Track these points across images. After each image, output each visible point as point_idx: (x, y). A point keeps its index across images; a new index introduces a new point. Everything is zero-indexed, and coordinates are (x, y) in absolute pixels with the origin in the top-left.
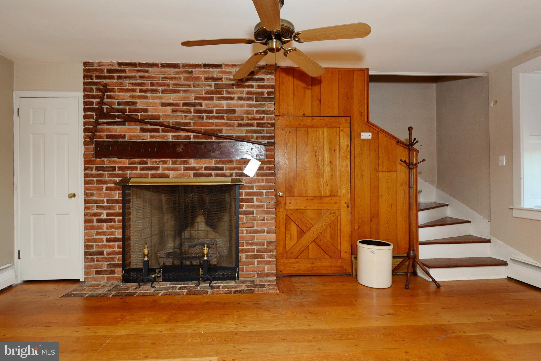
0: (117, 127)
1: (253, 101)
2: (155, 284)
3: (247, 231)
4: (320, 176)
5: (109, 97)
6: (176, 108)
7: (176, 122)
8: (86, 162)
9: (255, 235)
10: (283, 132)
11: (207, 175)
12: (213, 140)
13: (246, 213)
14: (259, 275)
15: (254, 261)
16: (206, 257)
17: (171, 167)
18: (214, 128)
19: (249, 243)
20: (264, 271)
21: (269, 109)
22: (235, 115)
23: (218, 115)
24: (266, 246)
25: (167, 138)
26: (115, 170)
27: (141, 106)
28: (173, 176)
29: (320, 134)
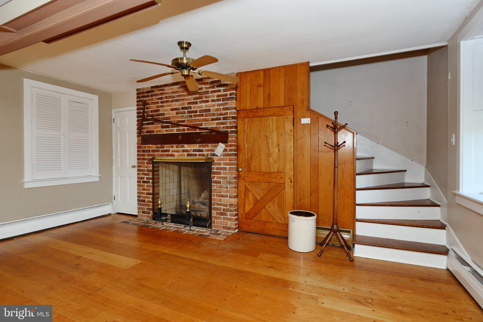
0: (151, 126)
1: (220, 101)
2: (164, 223)
3: (217, 195)
4: (270, 156)
5: (147, 108)
6: (178, 111)
7: (178, 120)
8: (138, 147)
9: (222, 198)
10: (243, 122)
11: (194, 155)
12: (198, 131)
13: (216, 182)
14: (224, 228)
15: (221, 217)
16: (188, 209)
17: (176, 150)
18: (198, 123)
19: (218, 203)
20: (227, 225)
21: (231, 106)
22: (211, 113)
23: (200, 113)
24: (228, 207)
25: (174, 131)
26: (150, 152)
27: (162, 112)
28: (176, 156)
29: (270, 122)
